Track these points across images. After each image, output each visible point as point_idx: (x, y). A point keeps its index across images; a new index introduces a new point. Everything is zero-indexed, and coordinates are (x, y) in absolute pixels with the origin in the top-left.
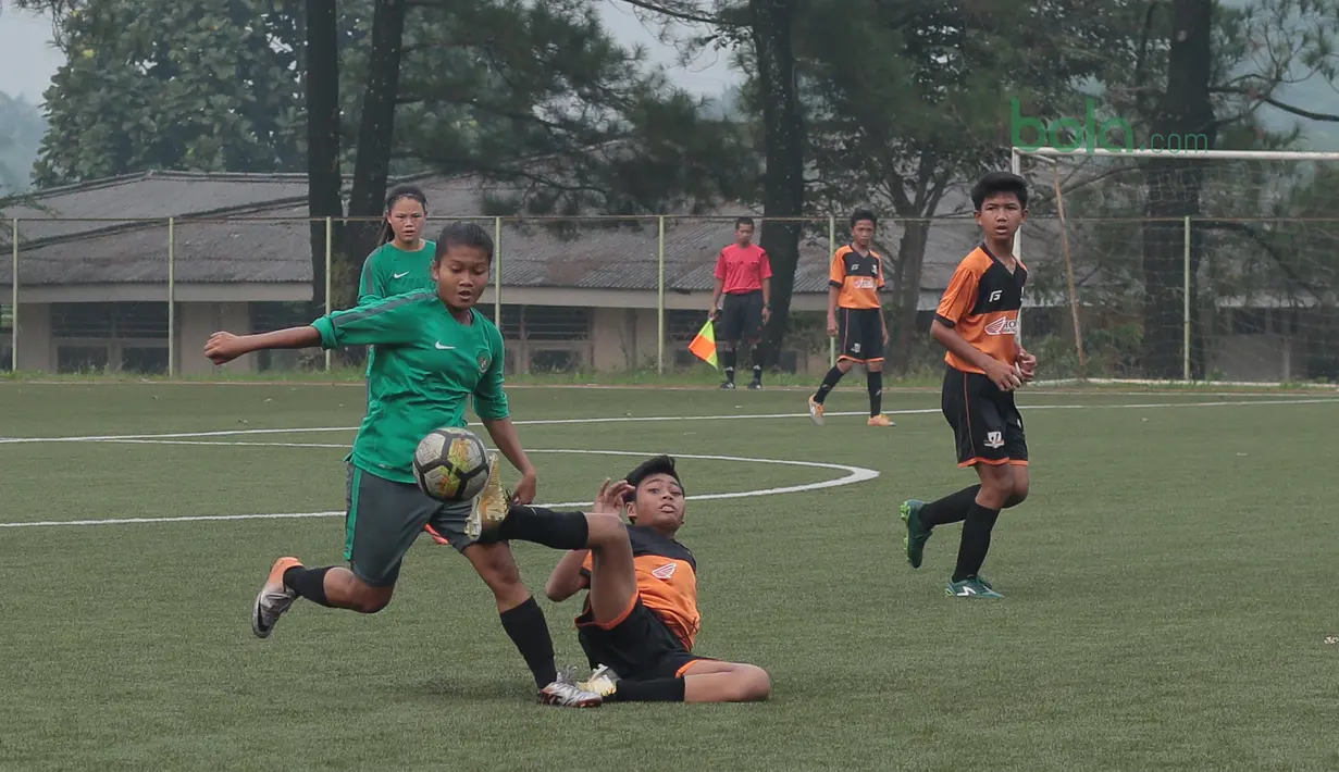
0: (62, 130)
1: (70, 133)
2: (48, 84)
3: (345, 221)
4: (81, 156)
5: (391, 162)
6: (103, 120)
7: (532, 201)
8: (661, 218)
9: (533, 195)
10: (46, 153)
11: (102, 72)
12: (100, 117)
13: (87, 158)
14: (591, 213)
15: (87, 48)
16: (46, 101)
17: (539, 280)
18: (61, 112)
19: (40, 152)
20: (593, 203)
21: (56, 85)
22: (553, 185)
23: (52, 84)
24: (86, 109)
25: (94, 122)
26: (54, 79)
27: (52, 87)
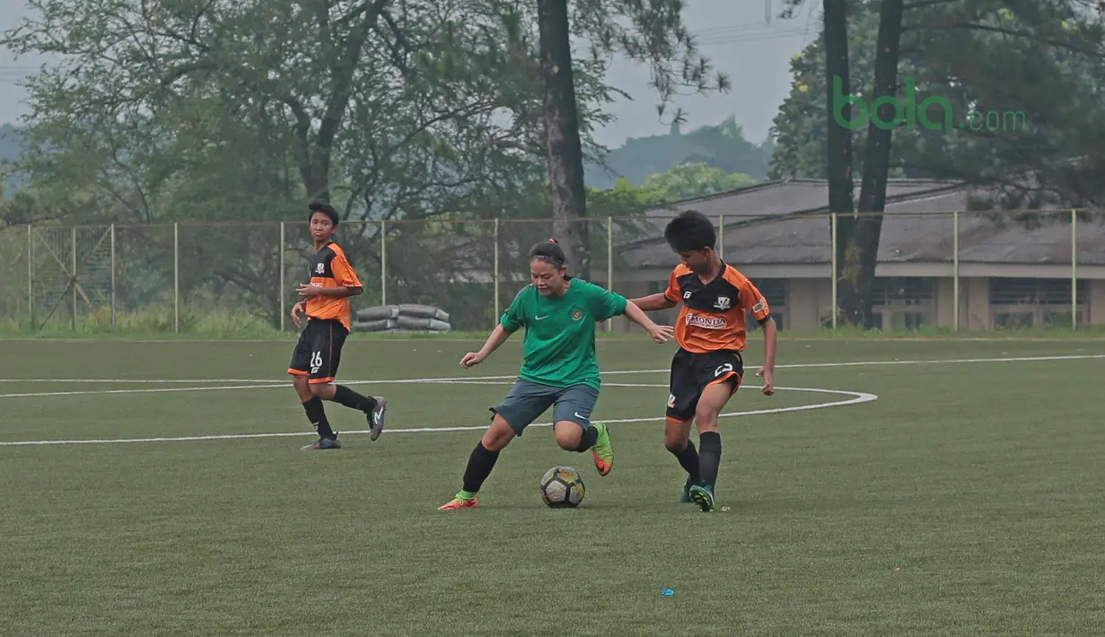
0: (785, 147)
1: (790, 151)
2: (776, 112)
3: (856, 216)
4: (798, 166)
5: (890, 170)
6: (815, 139)
7: (1003, 199)
8: (1074, 212)
9: (1003, 195)
10: (776, 165)
11: (813, 103)
12: (812, 137)
13: (802, 169)
14: (1048, 208)
15: (803, 84)
16: (775, 125)
17: (1044, 259)
18: (784, 134)
19: (771, 163)
20: (1052, 201)
21: (783, 113)
22: (1018, 187)
23: (780, 112)
24: (803, 131)
25: (807, 141)
26: (781, 108)
27: (780, 114)
